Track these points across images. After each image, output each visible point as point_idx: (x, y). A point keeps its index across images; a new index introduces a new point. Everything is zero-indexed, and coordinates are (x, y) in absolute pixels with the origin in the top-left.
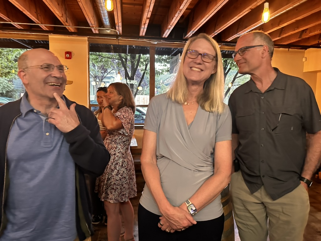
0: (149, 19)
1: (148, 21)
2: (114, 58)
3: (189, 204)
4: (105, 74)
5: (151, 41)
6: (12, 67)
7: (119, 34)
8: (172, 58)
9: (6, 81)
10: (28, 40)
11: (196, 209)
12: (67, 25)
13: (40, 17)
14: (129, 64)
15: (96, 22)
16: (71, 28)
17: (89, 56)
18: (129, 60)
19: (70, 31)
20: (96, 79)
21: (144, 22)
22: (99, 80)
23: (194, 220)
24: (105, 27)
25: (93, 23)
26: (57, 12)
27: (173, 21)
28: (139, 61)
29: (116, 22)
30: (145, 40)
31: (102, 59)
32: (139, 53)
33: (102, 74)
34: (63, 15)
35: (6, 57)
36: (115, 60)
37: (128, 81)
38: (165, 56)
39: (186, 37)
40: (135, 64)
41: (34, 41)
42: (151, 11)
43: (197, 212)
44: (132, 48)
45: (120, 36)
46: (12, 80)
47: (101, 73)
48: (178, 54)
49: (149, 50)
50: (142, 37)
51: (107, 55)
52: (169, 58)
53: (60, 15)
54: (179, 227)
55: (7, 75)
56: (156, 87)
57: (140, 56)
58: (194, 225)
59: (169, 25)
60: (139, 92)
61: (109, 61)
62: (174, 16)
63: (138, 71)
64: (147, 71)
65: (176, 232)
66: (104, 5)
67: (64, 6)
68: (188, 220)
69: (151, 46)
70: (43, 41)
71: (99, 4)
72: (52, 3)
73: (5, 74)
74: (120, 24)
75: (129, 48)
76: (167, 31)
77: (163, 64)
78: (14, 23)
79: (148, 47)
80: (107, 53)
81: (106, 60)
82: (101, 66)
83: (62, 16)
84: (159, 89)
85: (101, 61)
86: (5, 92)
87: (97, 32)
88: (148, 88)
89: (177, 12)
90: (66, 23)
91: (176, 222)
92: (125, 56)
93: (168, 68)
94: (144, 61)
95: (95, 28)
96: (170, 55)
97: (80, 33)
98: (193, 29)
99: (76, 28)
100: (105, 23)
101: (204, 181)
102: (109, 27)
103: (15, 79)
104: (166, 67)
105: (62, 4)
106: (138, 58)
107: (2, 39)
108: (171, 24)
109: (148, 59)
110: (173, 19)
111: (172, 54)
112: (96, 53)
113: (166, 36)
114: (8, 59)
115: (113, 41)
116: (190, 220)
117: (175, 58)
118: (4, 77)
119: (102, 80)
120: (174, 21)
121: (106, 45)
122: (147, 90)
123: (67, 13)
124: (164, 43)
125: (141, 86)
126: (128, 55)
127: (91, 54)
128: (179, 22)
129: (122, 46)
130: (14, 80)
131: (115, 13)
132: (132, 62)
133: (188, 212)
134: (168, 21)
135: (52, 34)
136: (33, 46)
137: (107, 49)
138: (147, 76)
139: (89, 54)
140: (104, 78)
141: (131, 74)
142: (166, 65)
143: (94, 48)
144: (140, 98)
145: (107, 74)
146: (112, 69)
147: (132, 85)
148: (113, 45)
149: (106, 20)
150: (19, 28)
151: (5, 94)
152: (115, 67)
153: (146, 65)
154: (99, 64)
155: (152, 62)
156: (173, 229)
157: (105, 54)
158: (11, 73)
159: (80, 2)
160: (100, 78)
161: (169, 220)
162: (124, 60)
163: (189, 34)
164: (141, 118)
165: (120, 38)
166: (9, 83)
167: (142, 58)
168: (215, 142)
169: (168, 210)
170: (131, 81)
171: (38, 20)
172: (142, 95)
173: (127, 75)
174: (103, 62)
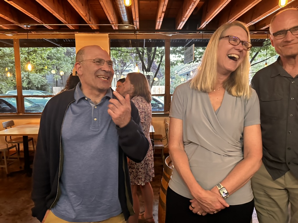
0: (164, 13)
1: (163, 15)
2: (133, 52)
3: (220, 187)
4: (124, 68)
5: (166, 33)
6: (45, 64)
7: (137, 29)
8: (186, 49)
9: (40, 77)
10: (58, 39)
11: (228, 193)
12: (90, 23)
13: (67, 18)
14: (145, 57)
15: (116, 20)
16: (94, 26)
17: (110, 51)
18: (146, 54)
19: (93, 29)
20: (117, 72)
21: (159, 16)
22: (119, 73)
23: (226, 202)
24: (124, 23)
25: (113, 20)
26: (81, 12)
27: (187, 13)
28: (154, 54)
29: (133, 18)
30: (160, 33)
31: (121, 53)
32: (155, 46)
33: (122, 68)
34: (86, 14)
35: (40, 56)
36: (132, 54)
37: (145, 72)
38: (179, 48)
39: (200, 28)
40: (151, 56)
41: (62, 39)
42: (166, 4)
43: (229, 196)
44: (148, 41)
45: (137, 30)
46: (45, 76)
47: (121, 66)
48: (192, 45)
49: (164, 43)
50: (158, 31)
51: (126, 50)
52: (183, 50)
53: (84, 15)
54: (211, 210)
55: (41, 71)
56: (171, 78)
57: (156, 49)
58: (226, 208)
59: (183, 18)
60: (155, 83)
61: (127, 55)
62: (189, 8)
63: (154, 63)
64: (162, 63)
65: (208, 215)
66: (123, 2)
67: (87, 6)
68: (220, 203)
69: (167, 38)
70: (70, 39)
71: (118, 2)
72: (77, 4)
73: (40, 70)
74: (138, 20)
75: (145, 42)
76: (181, 23)
77: (177, 56)
78: (46, 25)
79: (163, 40)
80: (125, 48)
81: (125, 55)
82: (121, 60)
83: (86, 16)
84: (173, 80)
85: (120, 56)
86: (40, 86)
87: (117, 28)
88: (163, 79)
89: (191, 4)
90: (90, 22)
91: (209, 204)
92: (142, 50)
93: (183, 59)
94: (160, 53)
95: (114, 24)
96: (185, 46)
97: (101, 30)
98: (207, 20)
99: (98, 26)
100: (124, 19)
101: (235, 165)
102: (127, 23)
103: (48, 74)
104: (181, 58)
105: (85, 5)
106: (153, 51)
107: (36, 40)
108: (185, 16)
109: (163, 51)
110: (187, 11)
111: (187, 45)
112: (116, 49)
113: (181, 28)
114: (42, 57)
115: (131, 36)
116: (222, 203)
117: (189, 48)
118: (38, 73)
119: (122, 73)
120: (189, 13)
121: (125, 40)
122: (163, 80)
123: (90, 13)
124: (179, 35)
125: (157, 77)
126: (145, 49)
127: (112, 50)
128: (193, 14)
129: (140, 40)
130: (47, 76)
131: (133, 9)
132: (148, 55)
133: (220, 195)
134: (182, 14)
135: (77, 33)
136: (61, 45)
137: (126, 43)
138: (163, 68)
139: (110, 49)
140: (123, 71)
141: (148, 66)
142: (180, 56)
143: (114, 44)
144: (156, 88)
145: (126, 67)
146: (130, 63)
147: (149, 77)
148: (131, 40)
149: (124, 17)
150: (50, 29)
151: (40, 88)
152: (134, 61)
153: (162, 57)
154: (119, 59)
155: (167, 53)
156: (205, 212)
157: (124, 49)
158: (44, 69)
159: (101, 1)
160: (120, 71)
161: (201, 203)
162: (141, 53)
163: (203, 24)
164: (157, 107)
165: (137, 33)
166: (43, 78)
167: (157, 51)
168: (244, 127)
169: (200, 193)
170: (148, 72)
171: (66, 21)
172: (158, 85)
173: (144, 67)
174: (122, 56)
